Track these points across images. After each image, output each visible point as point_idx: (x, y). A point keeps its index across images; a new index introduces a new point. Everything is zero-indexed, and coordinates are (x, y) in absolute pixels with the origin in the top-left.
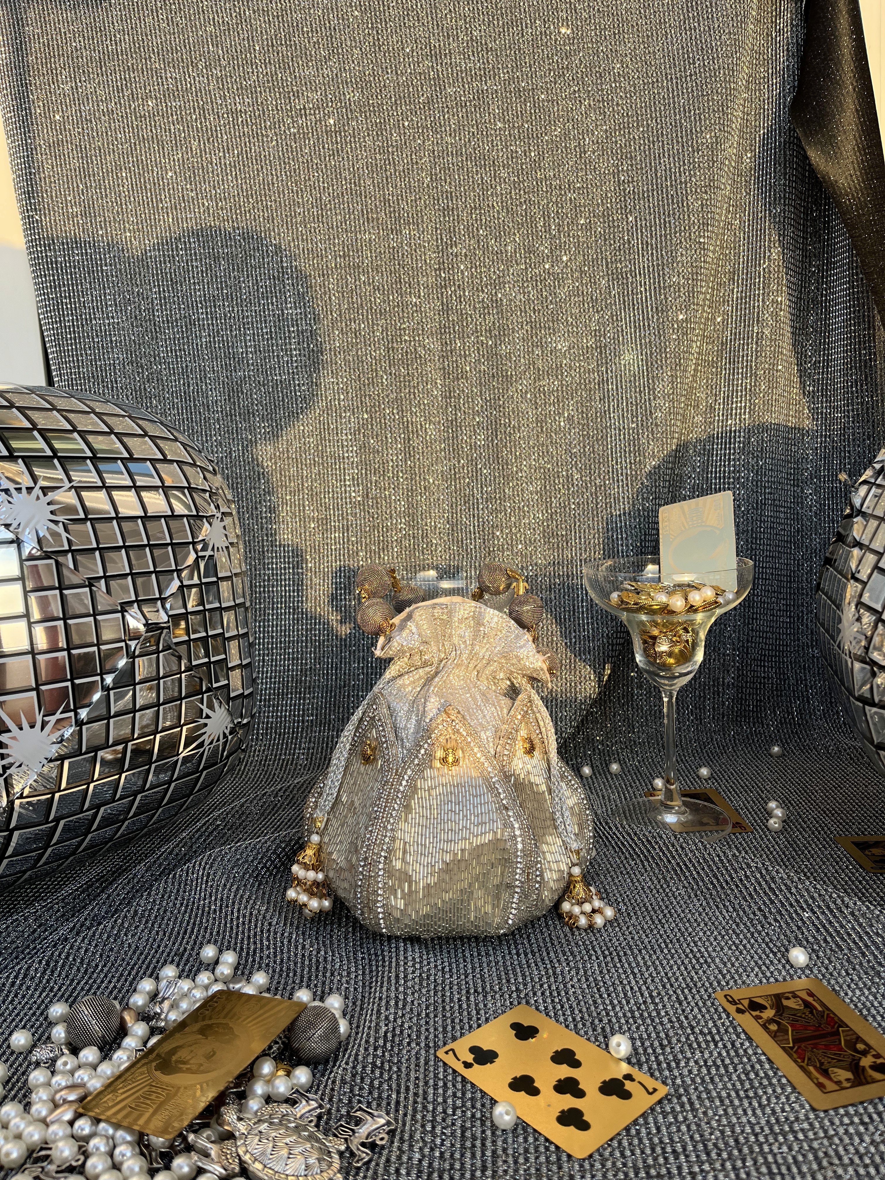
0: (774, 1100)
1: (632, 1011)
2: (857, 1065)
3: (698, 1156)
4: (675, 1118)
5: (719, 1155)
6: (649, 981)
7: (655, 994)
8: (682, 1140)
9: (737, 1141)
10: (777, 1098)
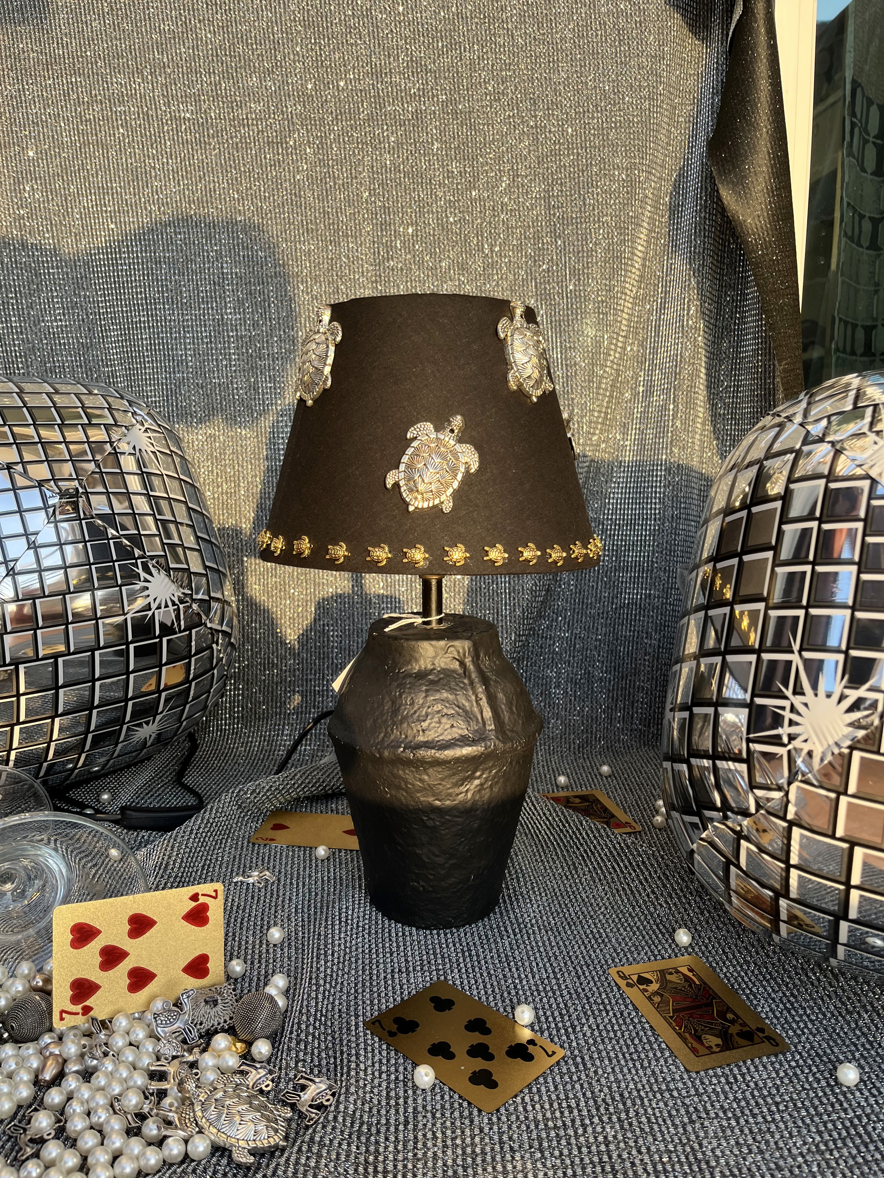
0: (654, 1063)
1: (536, 985)
2: (726, 1031)
3: (589, 1111)
4: (571, 1078)
5: (607, 1109)
6: (552, 959)
7: (557, 970)
8: (575, 1097)
9: (621, 1095)
10: (657, 1060)
